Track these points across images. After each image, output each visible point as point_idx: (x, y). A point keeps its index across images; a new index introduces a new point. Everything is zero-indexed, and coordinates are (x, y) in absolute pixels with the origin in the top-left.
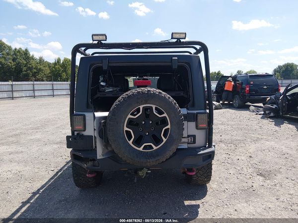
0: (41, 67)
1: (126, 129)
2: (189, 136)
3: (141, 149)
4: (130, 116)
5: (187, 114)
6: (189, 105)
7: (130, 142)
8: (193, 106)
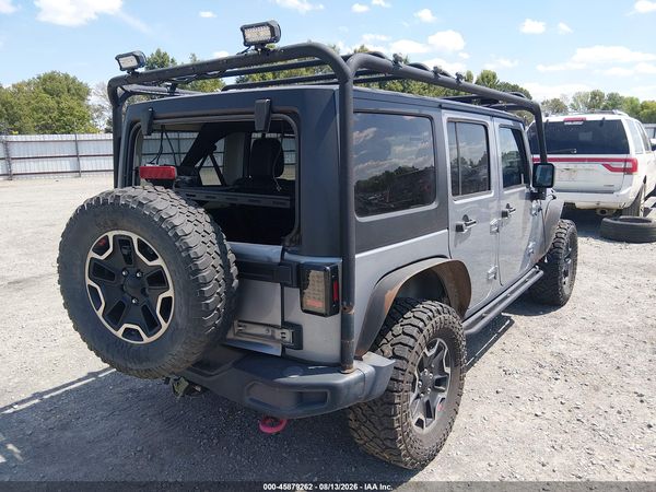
1: (89, 282)
2: (285, 325)
3: (119, 334)
4: (92, 254)
5: (280, 264)
6: (288, 238)
7: (100, 313)
8: (299, 242)
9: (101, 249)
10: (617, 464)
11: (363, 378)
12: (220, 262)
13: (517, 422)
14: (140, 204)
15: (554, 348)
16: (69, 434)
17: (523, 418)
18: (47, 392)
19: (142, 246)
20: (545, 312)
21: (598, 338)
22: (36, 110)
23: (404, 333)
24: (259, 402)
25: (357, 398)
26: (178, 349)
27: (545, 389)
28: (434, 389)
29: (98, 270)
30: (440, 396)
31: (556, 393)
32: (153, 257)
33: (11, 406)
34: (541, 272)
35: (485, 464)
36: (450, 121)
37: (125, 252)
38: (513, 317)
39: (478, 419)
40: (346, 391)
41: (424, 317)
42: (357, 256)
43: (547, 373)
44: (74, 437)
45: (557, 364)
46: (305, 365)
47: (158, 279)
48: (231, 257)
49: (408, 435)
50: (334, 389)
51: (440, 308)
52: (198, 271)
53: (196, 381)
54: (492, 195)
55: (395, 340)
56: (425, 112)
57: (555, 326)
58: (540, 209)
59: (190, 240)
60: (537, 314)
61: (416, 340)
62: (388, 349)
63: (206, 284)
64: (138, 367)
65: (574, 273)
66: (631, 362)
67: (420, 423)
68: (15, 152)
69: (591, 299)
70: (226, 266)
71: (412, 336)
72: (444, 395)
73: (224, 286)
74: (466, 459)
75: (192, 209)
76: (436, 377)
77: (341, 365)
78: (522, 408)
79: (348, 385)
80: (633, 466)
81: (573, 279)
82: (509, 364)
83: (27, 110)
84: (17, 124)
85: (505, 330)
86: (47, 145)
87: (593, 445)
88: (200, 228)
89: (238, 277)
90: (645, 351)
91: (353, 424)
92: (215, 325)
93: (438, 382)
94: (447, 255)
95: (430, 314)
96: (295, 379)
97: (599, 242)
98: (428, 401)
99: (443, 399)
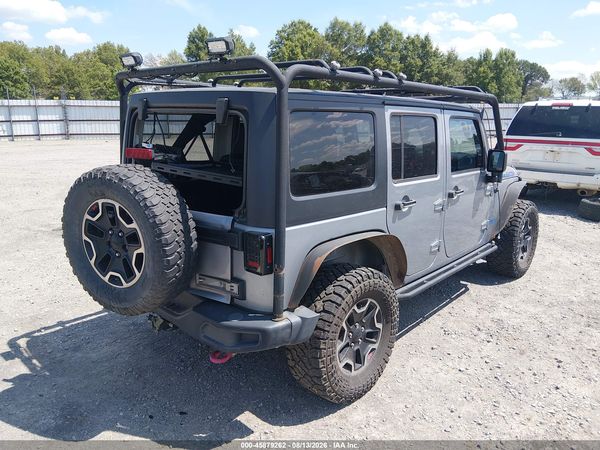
0: (450, 70)
1: (85, 238)
2: (234, 279)
3: (106, 279)
4: (87, 216)
5: (230, 231)
6: (237, 211)
7: (92, 262)
8: (245, 215)
9: (93, 213)
10: (516, 417)
11: (291, 326)
12: (182, 227)
13: (442, 374)
14: (121, 180)
15: (496, 316)
16: (79, 355)
17: (448, 371)
18: (68, 322)
19: (122, 212)
20: (500, 283)
21: (540, 309)
22: (93, 77)
23: (334, 293)
24: (209, 339)
25: (284, 341)
26: (147, 293)
27: (475, 350)
28: (365, 340)
29: (92, 229)
30: (371, 346)
31: (484, 354)
32: (129, 221)
33: (39, 331)
34: (496, 247)
35: (403, 406)
36: (393, 116)
37: (111, 216)
38: (469, 285)
39: (408, 369)
40: (273, 335)
41: (354, 280)
42: (287, 229)
43: (483, 336)
44: (82, 357)
45: (494, 327)
46: (247, 312)
47: (133, 238)
48: (192, 224)
49: (332, 375)
50: (264, 332)
51: (370, 274)
52: (162, 234)
53: (168, 319)
54: (439, 178)
55: (327, 298)
56: (365, 109)
57: (505, 296)
58: (496, 191)
59: (157, 211)
60: (492, 284)
61: (343, 299)
62: (319, 305)
63: (167, 245)
64: (118, 305)
65: (533, 249)
66: (563, 333)
67: (348, 367)
68: (72, 114)
69: (547, 273)
70: (186, 231)
71: (340, 296)
72: (375, 346)
73: (183, 247)
74: (389, 401)
75: (162, 184)
76: (367, 331)
77: (273, 314)
78: (450, 364)
79: (276, 331)
80: (529, 420)
81: (532, 254)
82: (451, 326)
83: (85, 77)
84: (77, 89)
85: (458, 296)
86: (99, 109)
87: (500, 399)
88: (166, 201)
89: (197, 239)
90: (579, 324)
91: (291, 363)
92: (176, 277)
93: (370, 335)
94: (385, 229)
95: (360, 278)
96: (235, 323)
97: (576, 221)
98: (358, 351)
99: (373, 349)
